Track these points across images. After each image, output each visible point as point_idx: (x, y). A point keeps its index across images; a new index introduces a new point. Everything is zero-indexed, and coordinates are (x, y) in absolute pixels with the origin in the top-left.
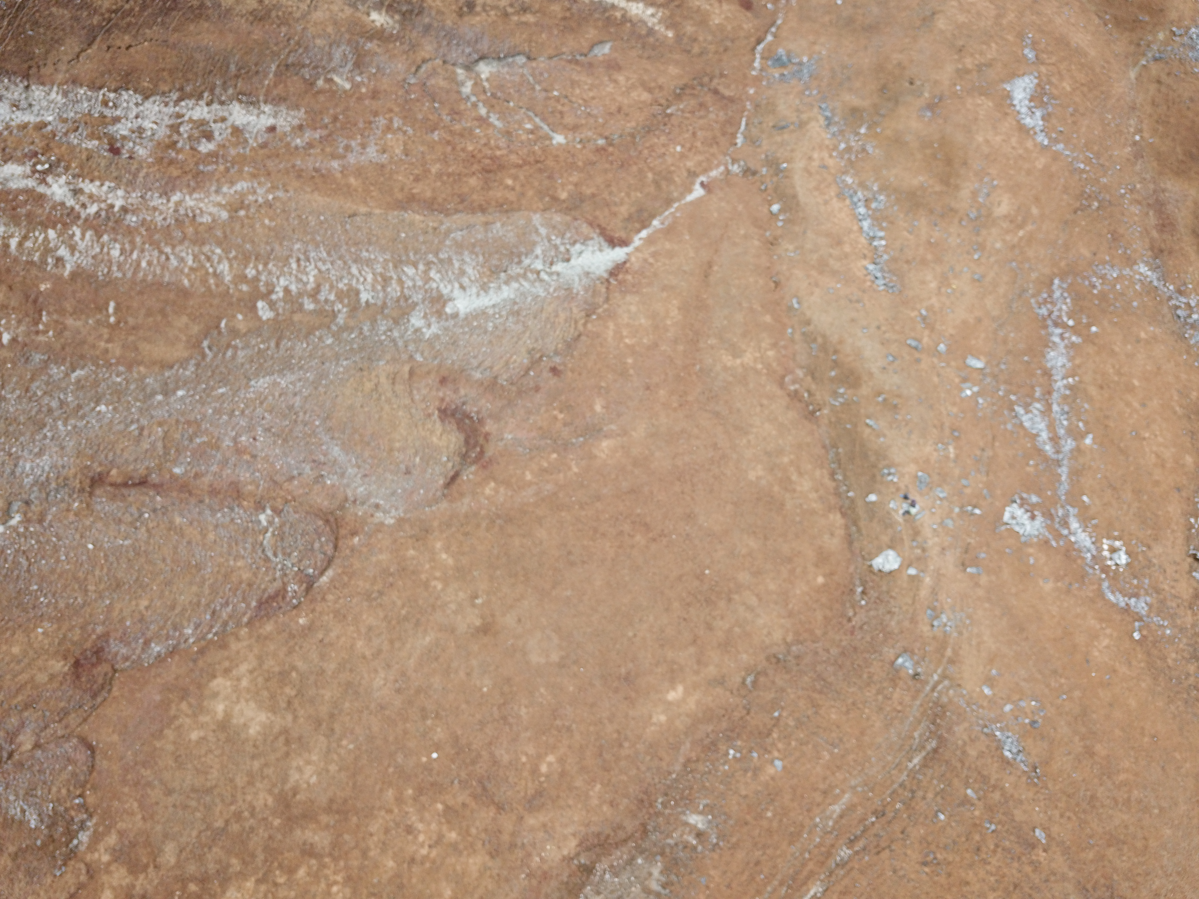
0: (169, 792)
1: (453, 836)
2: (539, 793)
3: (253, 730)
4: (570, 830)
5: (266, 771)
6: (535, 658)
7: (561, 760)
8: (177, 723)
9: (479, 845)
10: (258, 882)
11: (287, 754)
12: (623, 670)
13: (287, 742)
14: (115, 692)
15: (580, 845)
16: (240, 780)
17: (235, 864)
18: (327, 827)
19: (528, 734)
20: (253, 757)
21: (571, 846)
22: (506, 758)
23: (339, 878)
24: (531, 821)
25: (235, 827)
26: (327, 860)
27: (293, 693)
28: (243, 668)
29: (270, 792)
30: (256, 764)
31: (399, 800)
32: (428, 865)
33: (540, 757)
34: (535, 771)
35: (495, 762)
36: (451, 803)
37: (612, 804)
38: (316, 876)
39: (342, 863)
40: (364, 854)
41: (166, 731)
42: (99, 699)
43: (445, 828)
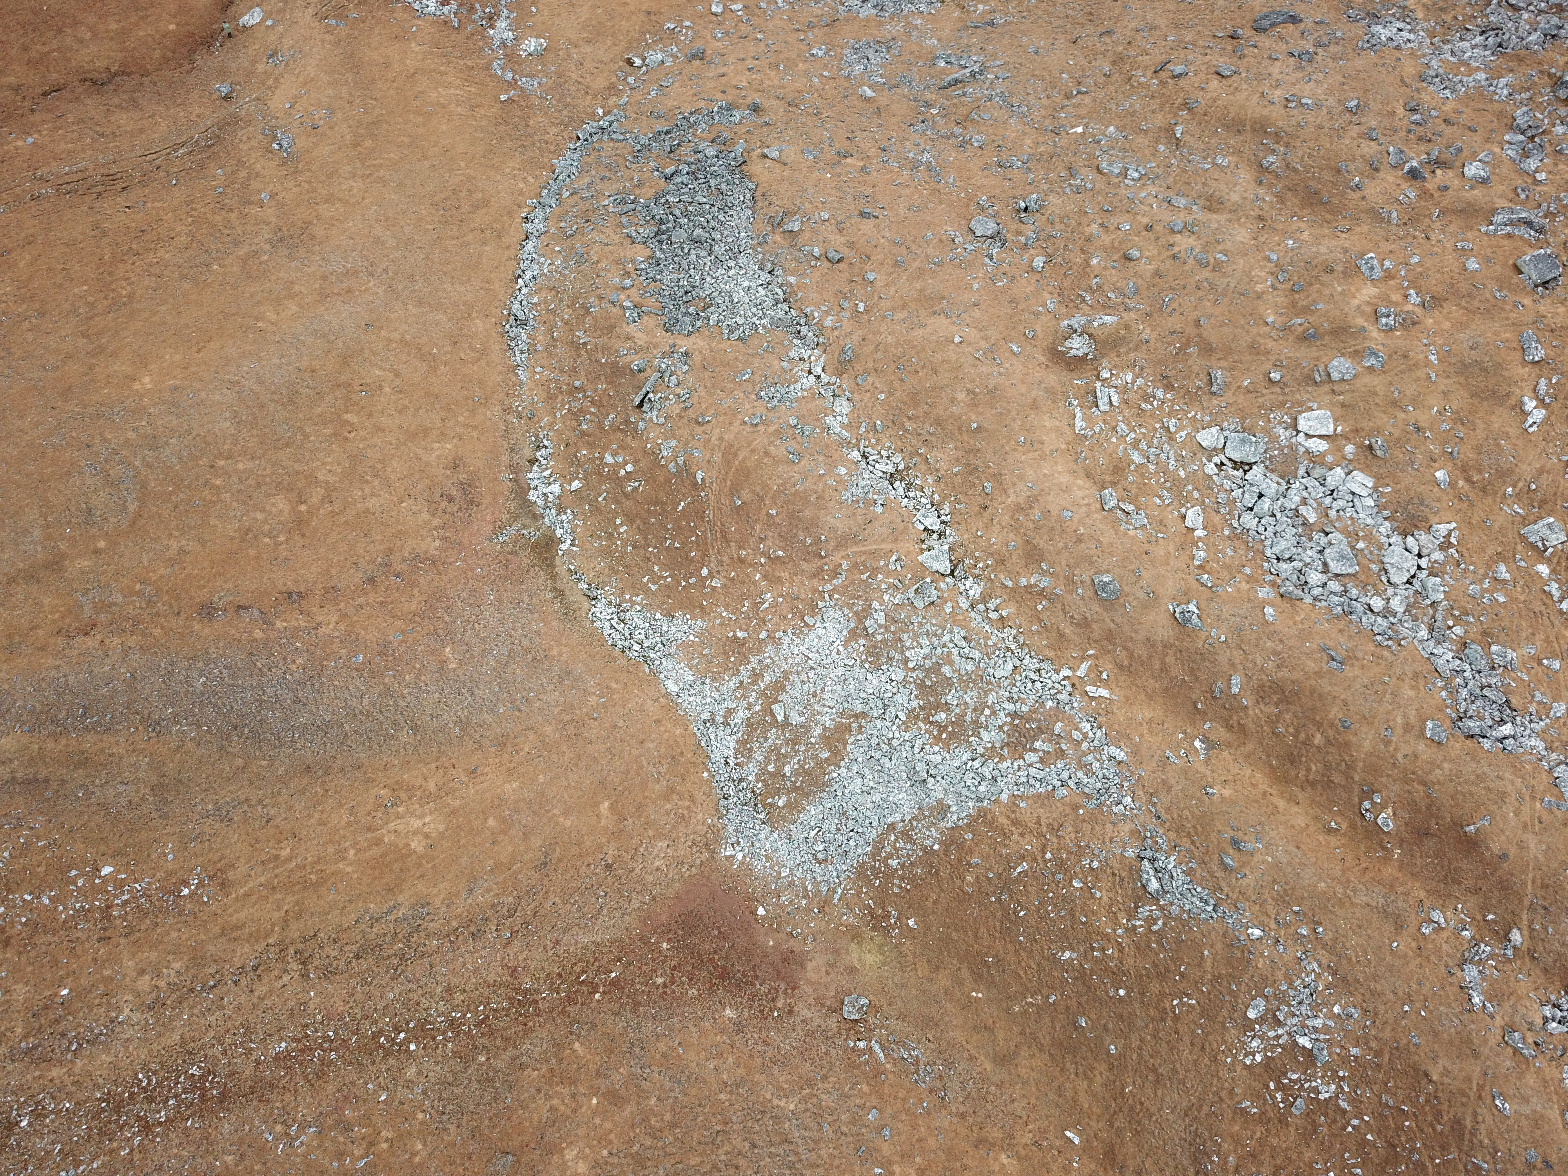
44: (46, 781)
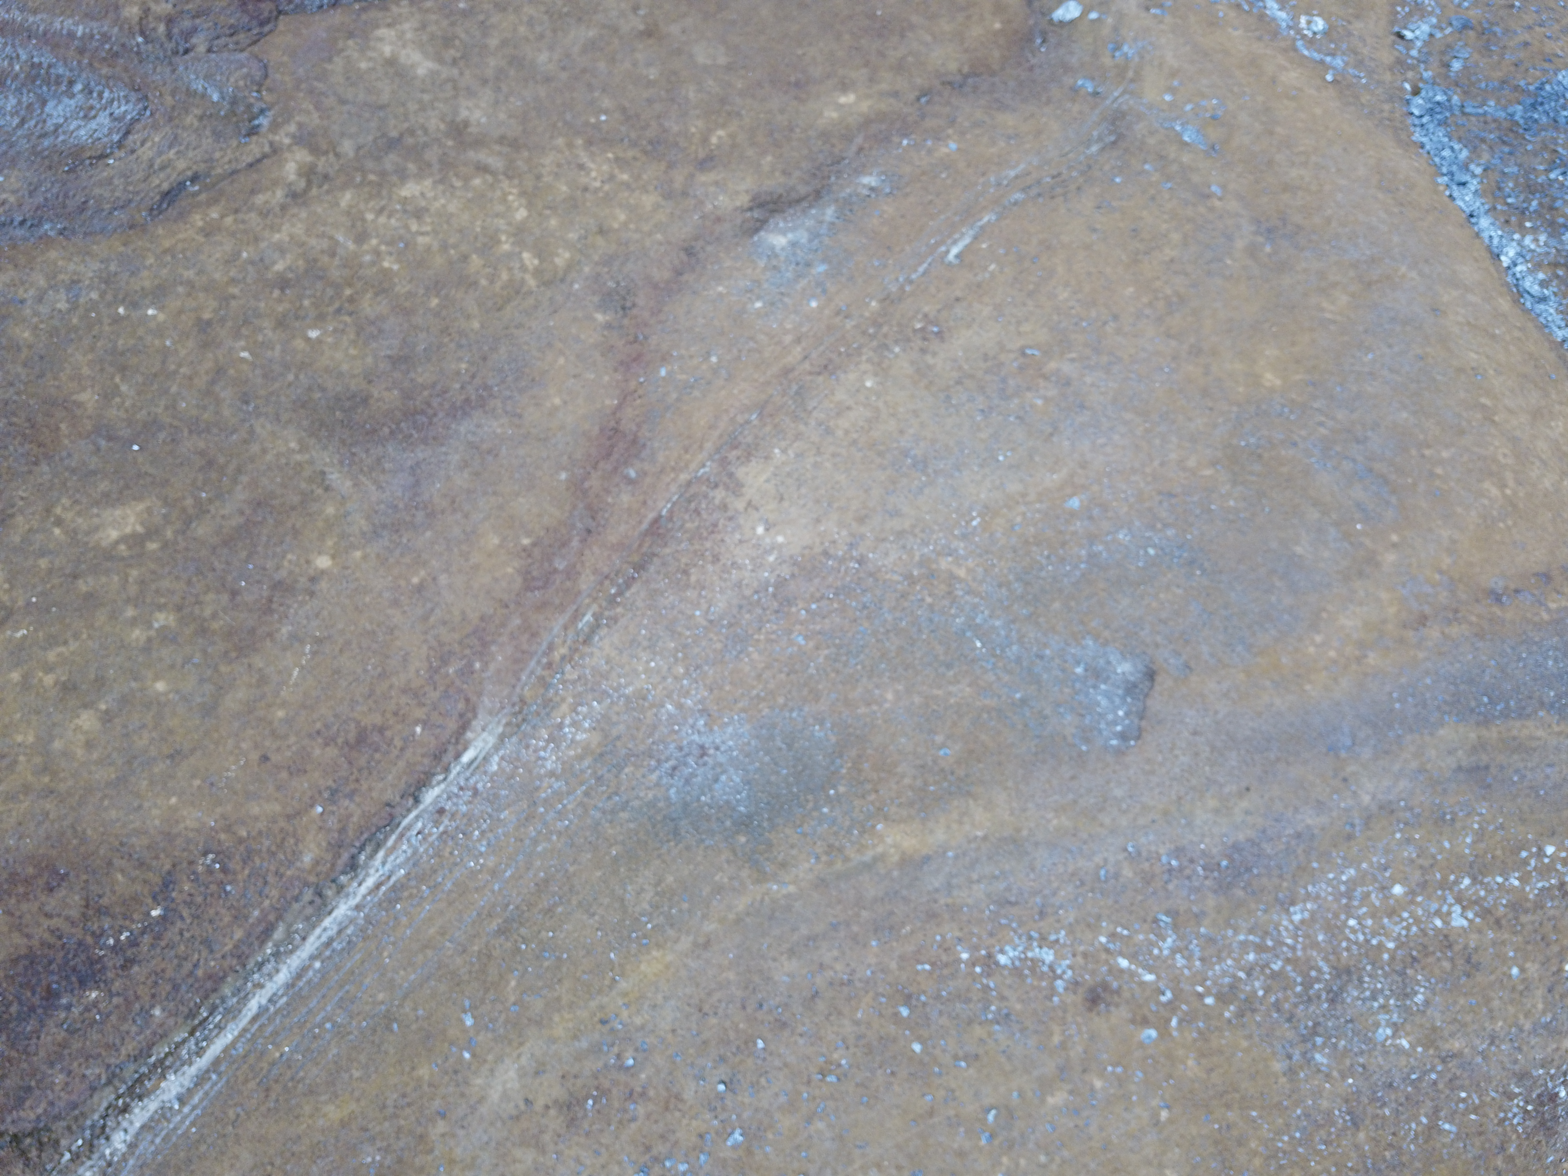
0: (343, 102)
1: (625, 177)
2: (710, 158)
3: (421, 71)
4: (743, 187)
5: (436, 104)
6: (701, 59)
7: (732, 136)
8: (345, 54)
9: (651, 188)
10: (435, 182)
11: (455, 97)
12: (793, 79)
13: (455, 88)
14: (281, 27)
15: (753, 199)
16: (412, 107)
17: (412, 167)
18: (500, 153)
19: (698, 112)
20: (423, 91)
21: (744, 200)
22: (675, 128)
23: (515, 191)
24: (703, 178)
25: (410, 141)
26: (501, 177)
27: (458, 55)
28: (406, 26)
29: (442, 120)
30: (426, 97)
31: (570, 145)
32: (601, 195)
33: (710, 131)
34: (705, 140)
35: (665, 131)
36: (621, 155)
37: (784, 173)
38: (492, 186)
39: (516, 181)
40: (538, 177)
41: (336, 59)
42: (267, 29)
43: (616, 171)
44: (1487, 767)
